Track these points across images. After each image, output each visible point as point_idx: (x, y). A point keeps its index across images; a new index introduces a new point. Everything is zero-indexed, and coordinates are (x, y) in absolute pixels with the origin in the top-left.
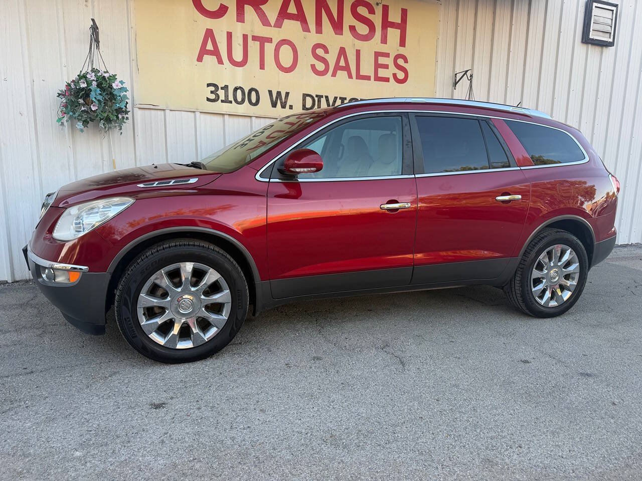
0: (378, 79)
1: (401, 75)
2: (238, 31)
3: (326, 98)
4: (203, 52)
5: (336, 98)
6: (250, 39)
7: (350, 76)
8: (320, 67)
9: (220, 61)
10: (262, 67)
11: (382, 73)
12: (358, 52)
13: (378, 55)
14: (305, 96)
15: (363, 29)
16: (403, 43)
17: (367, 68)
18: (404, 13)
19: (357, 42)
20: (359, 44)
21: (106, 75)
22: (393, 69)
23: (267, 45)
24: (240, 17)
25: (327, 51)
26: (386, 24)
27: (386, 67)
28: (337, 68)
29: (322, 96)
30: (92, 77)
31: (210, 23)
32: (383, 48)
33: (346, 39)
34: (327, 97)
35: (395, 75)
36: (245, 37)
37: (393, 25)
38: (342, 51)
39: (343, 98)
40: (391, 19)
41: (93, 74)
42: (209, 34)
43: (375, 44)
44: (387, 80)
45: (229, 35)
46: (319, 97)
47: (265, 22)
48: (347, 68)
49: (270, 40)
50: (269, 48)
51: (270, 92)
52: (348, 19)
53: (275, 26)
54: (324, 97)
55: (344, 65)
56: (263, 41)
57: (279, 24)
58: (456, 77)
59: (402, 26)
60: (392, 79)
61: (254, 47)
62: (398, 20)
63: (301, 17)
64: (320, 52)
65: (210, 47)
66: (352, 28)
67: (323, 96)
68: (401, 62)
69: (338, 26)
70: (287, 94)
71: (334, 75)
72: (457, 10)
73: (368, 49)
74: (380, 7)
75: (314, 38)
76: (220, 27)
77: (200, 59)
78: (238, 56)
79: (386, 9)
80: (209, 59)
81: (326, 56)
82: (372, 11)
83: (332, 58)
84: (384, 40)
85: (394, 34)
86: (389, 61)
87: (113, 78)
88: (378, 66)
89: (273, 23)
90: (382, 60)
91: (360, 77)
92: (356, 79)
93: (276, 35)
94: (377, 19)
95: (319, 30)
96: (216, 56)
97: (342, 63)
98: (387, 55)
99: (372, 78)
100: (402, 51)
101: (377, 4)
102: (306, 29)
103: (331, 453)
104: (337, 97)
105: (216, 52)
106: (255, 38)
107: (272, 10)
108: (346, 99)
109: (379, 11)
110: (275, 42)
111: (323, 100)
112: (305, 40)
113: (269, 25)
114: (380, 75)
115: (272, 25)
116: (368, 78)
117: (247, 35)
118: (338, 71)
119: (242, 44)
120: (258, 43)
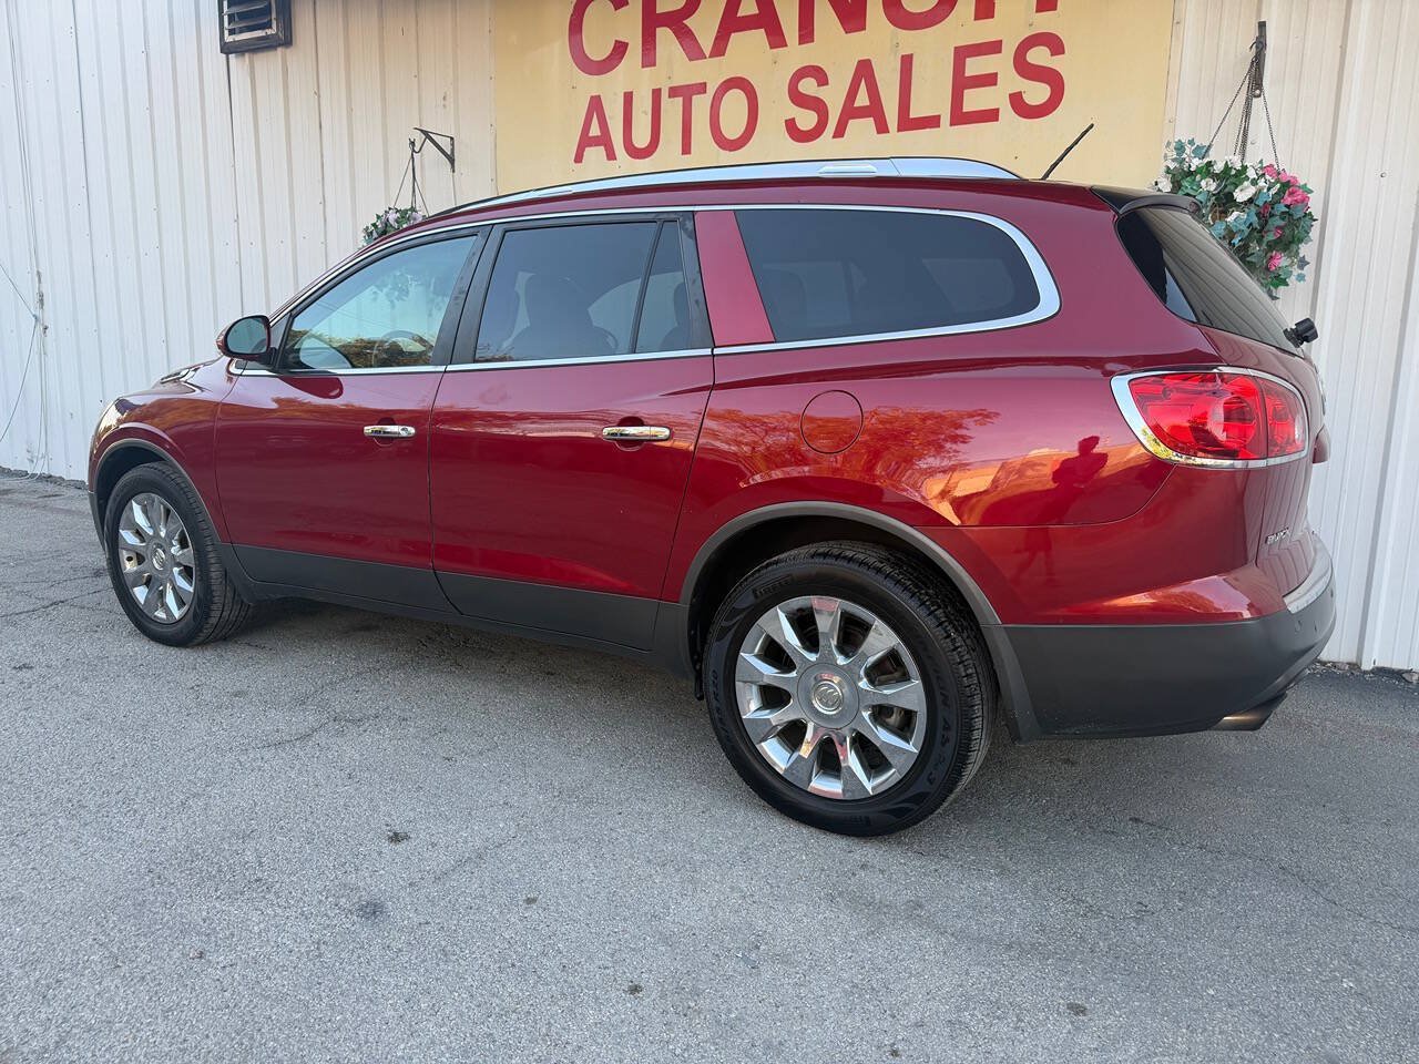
0: (960, 117)
1: (1037, 93)
2: (644, 85)
4: (586, 141)
6: (665, 96)
7: (882, 128)
8: (807, 120)
9: (611, 156)
10: (686, 149)
11: (974, 100)
12: (907, 61)
13: (962, 54)
17: (931, 96)
19: (905, 36)
20: (910, 40)
22: (1010, 81)
23: (696, 99)
24: (649, 58)
25: (823, 81)
27: (990, 80)
28: (850, 112)
31: (592, 85)
32: (984, 32)
33: (875, 37)
35: (1017, 101)
36: (657, 94)
38: (864, 70)
42: (596, 105)
43: (958, 26)
44: (991, 115)
45: (628, 98)
47: (694, 52)
48: (875, 111)
49: (702, 88)
50: (701, 104)
53: (711, 56)
55: (866, 102)
56: (686, 93)
57: (719, 48)
60: (1007, 112)
61: (672, 109)
64: (808, 86)
65: (595, 129)
66: (892, 7)
68: (1039, 56)
69: (853, 13)
71: (840, 132)
73: (933, 50)
75: (796, 55)
76: (611, 88)
77: (579, 158)
78: (641, 138)
80: (595, 154)
81: (822, 93)
83: (834, 96)
84: (985, 9)
86: (1001, 64)
88: (961, 83)
89: (707, 52)
90: (975, 66)
91: (907, 123)
92: (900, 130)
93: (712, 72)
95: (806, 34)
96: (605, 146)
97: (862, 99)
98: (994, 47)
99: (946, 120)
100: (1046, 22)
102: (776, 38)
106: (674, 92)
107: (706, 21)
110: (711, 90)
112: (775, 68)
113: (701, 56)
114: (968, 107)
115: (707, 54)
116: (932, 122)
117: (660, 90)
118: (850, 121)
119: (650, 110)
120: (679, 100)
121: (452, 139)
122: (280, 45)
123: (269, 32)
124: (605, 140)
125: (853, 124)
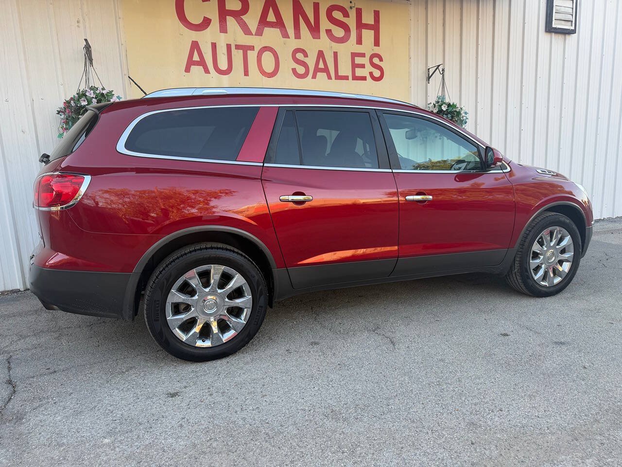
0: (355, 78)
1: (377, 73)
2: (222, 41)
4: (190, 63)
6: (233, 48)
7: (329, 78)
8: (301, 70)
9: (207, 71)
10: (246, 73)
11: (359, 72)
12: (336, 54)
13: (354, 55)
15: (339, 32)
16: (377, 43)
17: (345, 68)
18: (377, 14)
19: (334, 44)
20: (336, 47)
21: (104, 92)
22: (369, 68)
23: (249, 52)
24: (223, 29)
25: (306, 55)
26: (360, 25)
27: (363, 66)
28: (317, 70)
30: (90, 94)
31: (194, 35)
32: (359, 49)
33: (324, 43)
35: (371, 74)
36: (229, 47)
37: (368, 27)
38: (321, 54)
40: (364, 21)
41: (92, 92)
42: (195, 46)
43: (351, 45)
44: (364, 78)
45: (214, 46)
47: (247, 31)
48: (326, 70)
49: (252, 48)
50: (252, 56)
52: (325, 24)
53: (256, 35)
55: (323, 67)
56: (245, 49)
57: (259, 33)
58: (429, 71)
59: (375, 27)
60: (369, 78)
61: (237, 55)
62: (371, 21)
63: (279, 23)
64: (300, 56)
65: (196, 57)
66: (329, 32)
68: (376, 61)
69: (315, 30)
71: (314, 77)
72: (426, 8)
73: (345, 50)
74: (354, 10)
75: (293, 43)
76: (205, 38)
77: (187, 70)
78: (223, 65)
79: (359, 12)
80: (196, 70)
81: (306, 60)
82: (346, 15)
83: (311, 62)
84: (359, 41)
85: (368, 35)
86: (365, 61)
87: (110, 94)
88: (355, 66)
89: (254, 32)
90: (358, 60)
91: (338, 77)
92: (335, 79)
93: (258, 42)
94: (351, 22)
95: (298, 36)
96: (203, 66)
97: (321, 65)
98: (363, 55)
99: (350, 78)
100: (377, 50)
101: (351, 8)
102: (285, 35)
103: (333, 426)
105: (202, 63)
106: (238, 47)
107: (252, 19)
109: (353, 14)
110: (257, 49)
112: (285, 46)
113: (251, 34)
114: (357, 74)
115: (254, 34)
116: (346, 78)
117: (230, 45)
119: (226, 53)
120: (241, 52)
125: (319, 74)
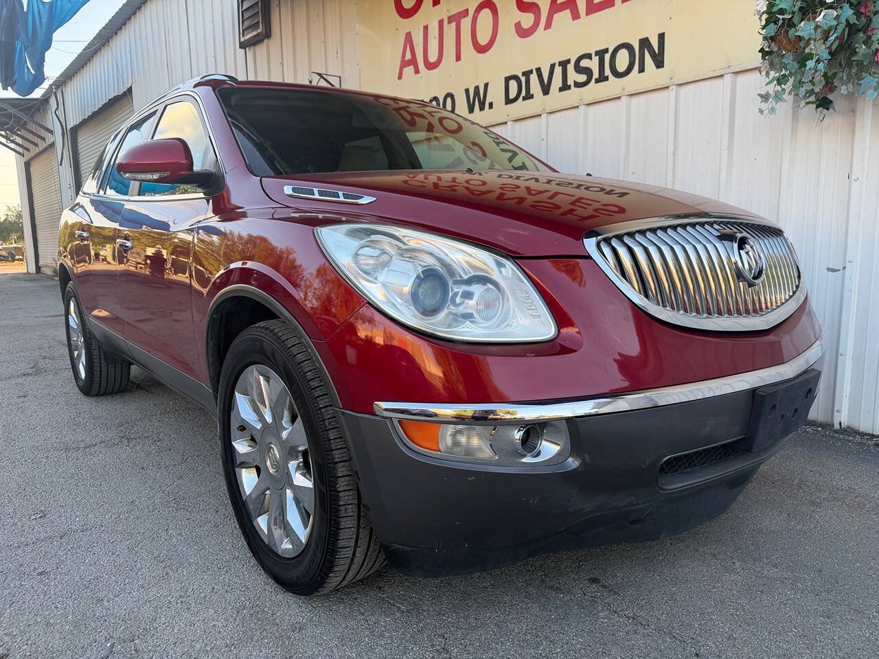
2: (434, 18)
3: (537, 72)
4: (404, 64)
5: (553, 66)
6: (445, 23)
7: (576, 16)
8: (528, 21)
9: (417, 71)
10: (458, 58)
14: (507, 79)
23: (463, 21)
28: (554, 10)
29: (531, 72)
31: (408, 25)
34: (539, 70)
36: (441, 23)
39: (565, 61)
42: (408, 39)
45: (426, 28)
46: (527, 74)
48: (570, 3)
49: (466, 13)
50: (466, 25)
51: (467, 91)
54: (534, 71)
56: (458, 18)
61: (450, 30)
65: (408, 55)
67: (532, 70)
70: (486, 85)
71: (548, 25)
76: (414, 25)
77: (400, 76)
80: (408, 72)
91: (592, 8)
92: (587, 15)
96: (414, 65)
104: (555, 64)
105: (413, 60)
106: (450, 19)
108: (568, 61)
110: (471, 13)
111: (534, 78)
116: (608, 3)
117: (443, 20)
118: (555, 15)
119: (437, 36)
120: (453, 25)
121: (340, 77)
122: (265, 38)
123: (259, 31)
124: (413, 62)
125: (557, 16)
